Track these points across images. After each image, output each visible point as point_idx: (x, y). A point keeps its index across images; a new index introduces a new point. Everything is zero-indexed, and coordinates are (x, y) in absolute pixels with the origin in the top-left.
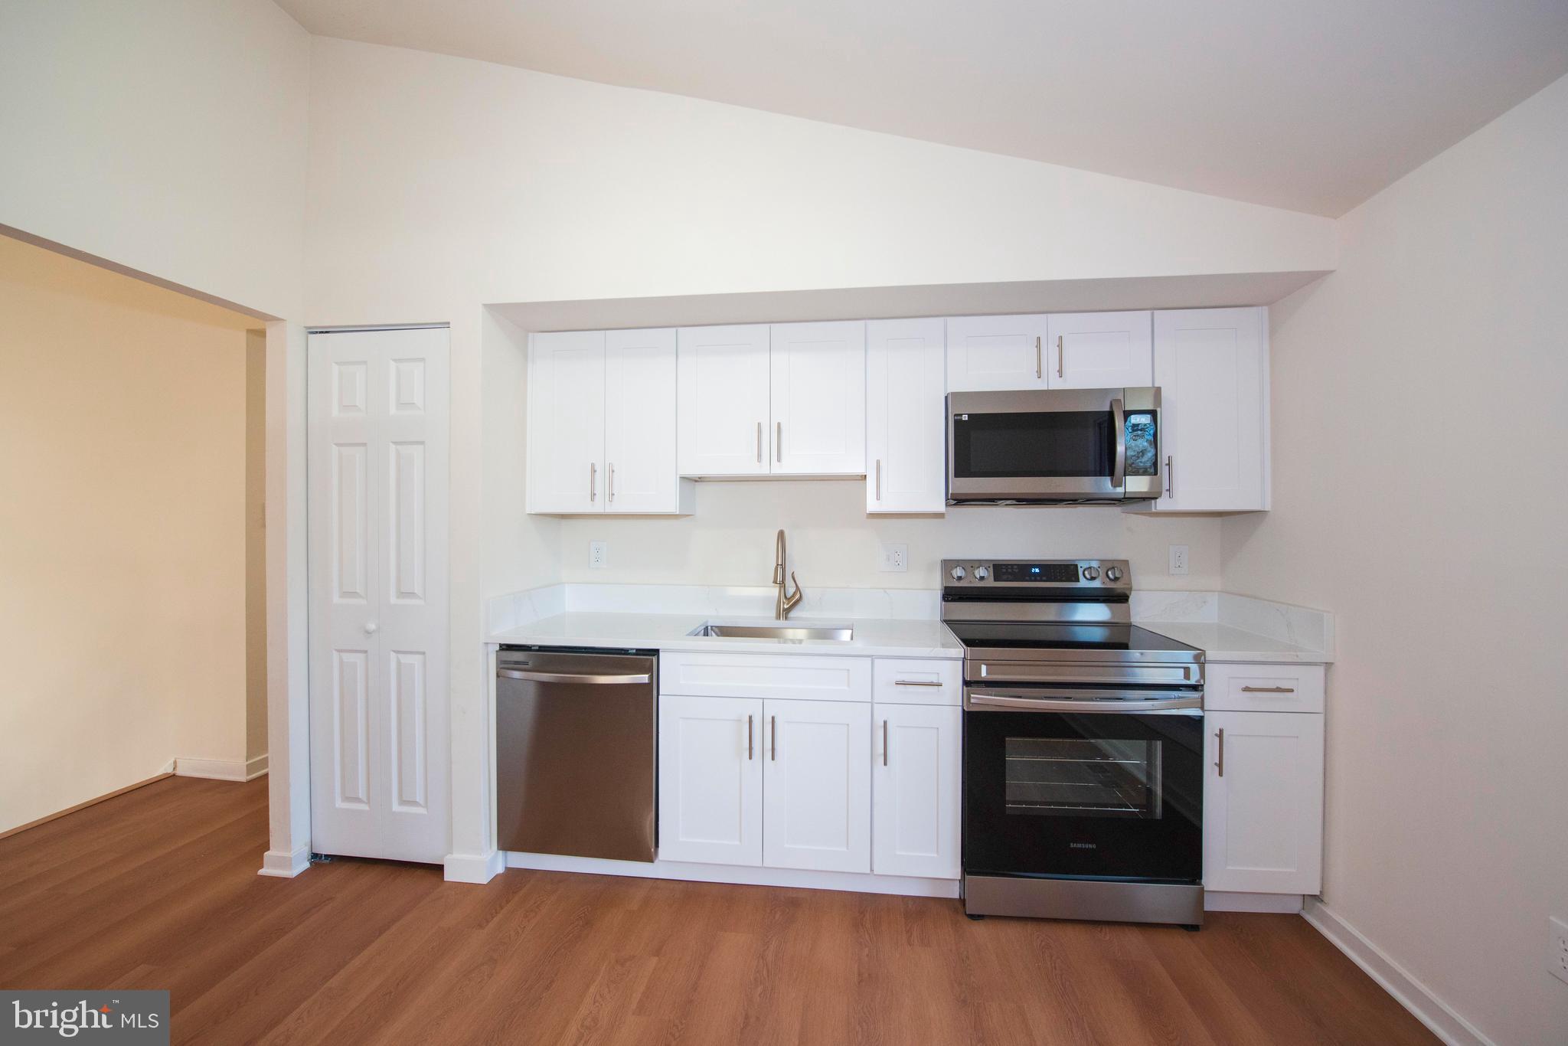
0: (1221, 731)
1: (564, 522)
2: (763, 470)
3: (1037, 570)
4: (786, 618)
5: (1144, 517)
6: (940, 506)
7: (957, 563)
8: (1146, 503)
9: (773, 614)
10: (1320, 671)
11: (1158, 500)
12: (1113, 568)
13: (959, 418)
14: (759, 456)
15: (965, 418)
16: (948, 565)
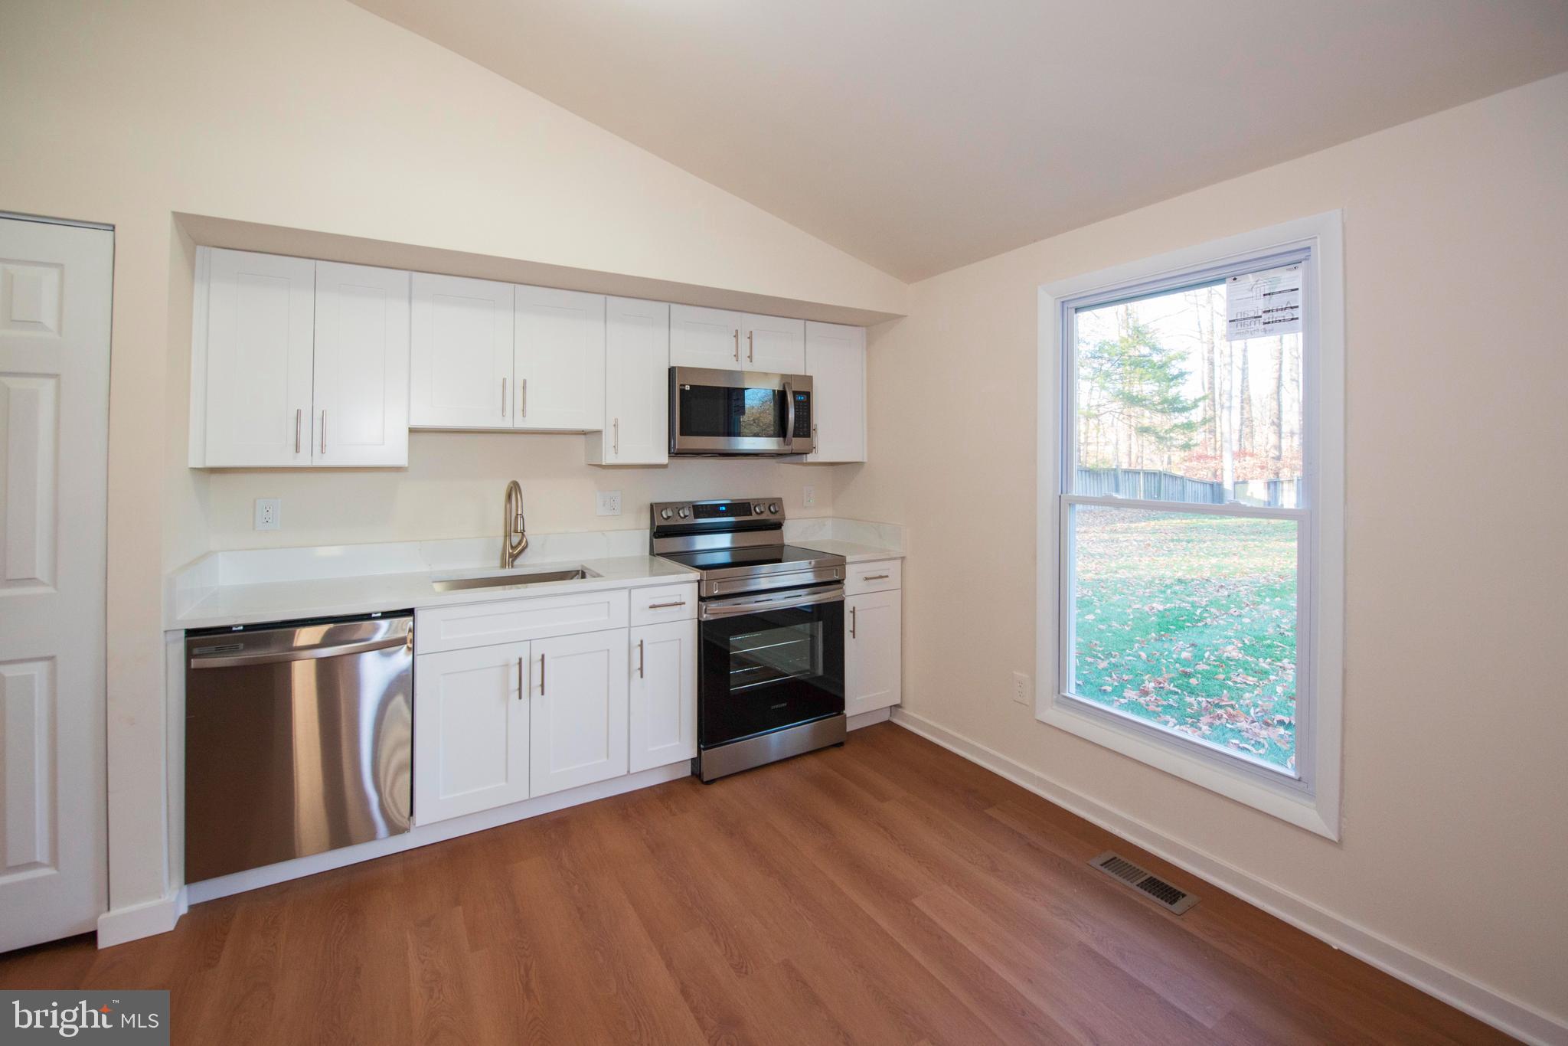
0: (854, 608)
1: (214, 477)
2: (507, 424)
3: (724, 508)
4: (512, 567)
5: (795, 466)
6: (663, 458)
7: (665, 506)
8: (799, 456)
9: (497, 562)
10: (899, 562)
11: (808, 455)
12: (774, 504)
13: (683, 387)
14: (503, 410)
15: (688, 388)
16: (654, 509)
